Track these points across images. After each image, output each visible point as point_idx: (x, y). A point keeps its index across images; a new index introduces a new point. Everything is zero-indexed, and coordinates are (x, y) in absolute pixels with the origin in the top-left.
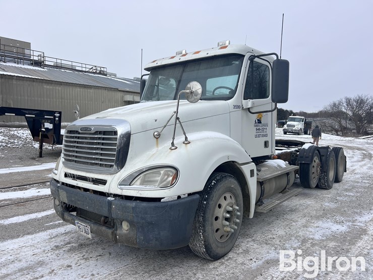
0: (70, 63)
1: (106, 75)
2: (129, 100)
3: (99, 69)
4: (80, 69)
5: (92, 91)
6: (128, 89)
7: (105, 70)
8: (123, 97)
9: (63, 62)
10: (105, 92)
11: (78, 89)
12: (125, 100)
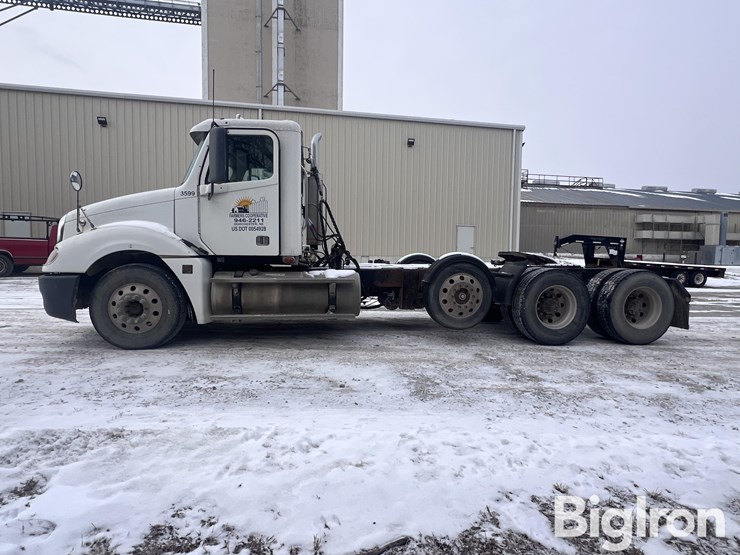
0: (555, 178)
1: (601, 188)
2: (645, 221)
3: (590, 181)
4: (567, 184)
5: (592, 212)
6: (643, 206)
7: (601, 181)
8: (635, 218)
9: (547, 178)
10: (611, 212)
11: (575, 211)
12: (639, 221)
